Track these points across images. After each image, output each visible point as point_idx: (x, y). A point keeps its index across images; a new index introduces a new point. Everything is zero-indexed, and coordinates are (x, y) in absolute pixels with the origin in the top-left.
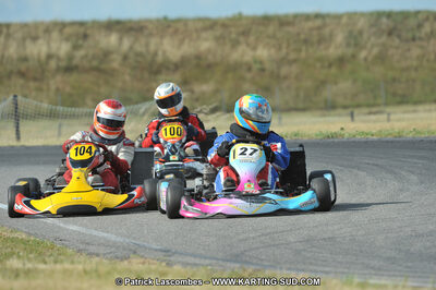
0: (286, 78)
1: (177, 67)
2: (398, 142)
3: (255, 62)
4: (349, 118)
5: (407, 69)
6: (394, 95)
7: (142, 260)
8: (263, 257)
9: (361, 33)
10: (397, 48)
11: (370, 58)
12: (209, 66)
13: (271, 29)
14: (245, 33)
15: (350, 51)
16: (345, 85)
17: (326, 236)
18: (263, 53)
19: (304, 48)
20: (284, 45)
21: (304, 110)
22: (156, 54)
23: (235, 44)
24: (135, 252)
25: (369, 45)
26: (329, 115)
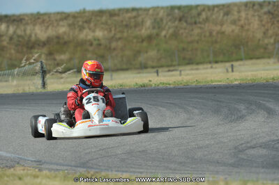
0: (114, 49)
1: (44, 44)
2: (186, 88)
3: (95, 40)
4: (156, 74)
5: (192, 42)
6: (184, 59)
7: (22, 168)
8: (100, 164)
9: (162, 20)
10: (185, 29)
11: (168, 36)
12: (65, 43)
13: (104, 18)
14: (88, 22)
15: (155, 32)
16: (153, 53)
17: (140, 149)
18: (99, 34)
19: (125, 30)
20: (113, 29)
21: (127, 69)
22: (30, 36)
23: (82, 28)
24: (18, 163)
25: (167, 27)
26: (143, 73)
